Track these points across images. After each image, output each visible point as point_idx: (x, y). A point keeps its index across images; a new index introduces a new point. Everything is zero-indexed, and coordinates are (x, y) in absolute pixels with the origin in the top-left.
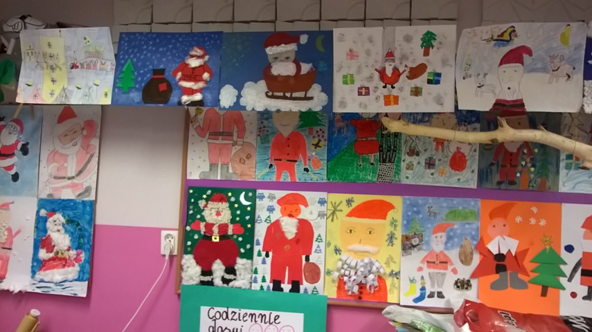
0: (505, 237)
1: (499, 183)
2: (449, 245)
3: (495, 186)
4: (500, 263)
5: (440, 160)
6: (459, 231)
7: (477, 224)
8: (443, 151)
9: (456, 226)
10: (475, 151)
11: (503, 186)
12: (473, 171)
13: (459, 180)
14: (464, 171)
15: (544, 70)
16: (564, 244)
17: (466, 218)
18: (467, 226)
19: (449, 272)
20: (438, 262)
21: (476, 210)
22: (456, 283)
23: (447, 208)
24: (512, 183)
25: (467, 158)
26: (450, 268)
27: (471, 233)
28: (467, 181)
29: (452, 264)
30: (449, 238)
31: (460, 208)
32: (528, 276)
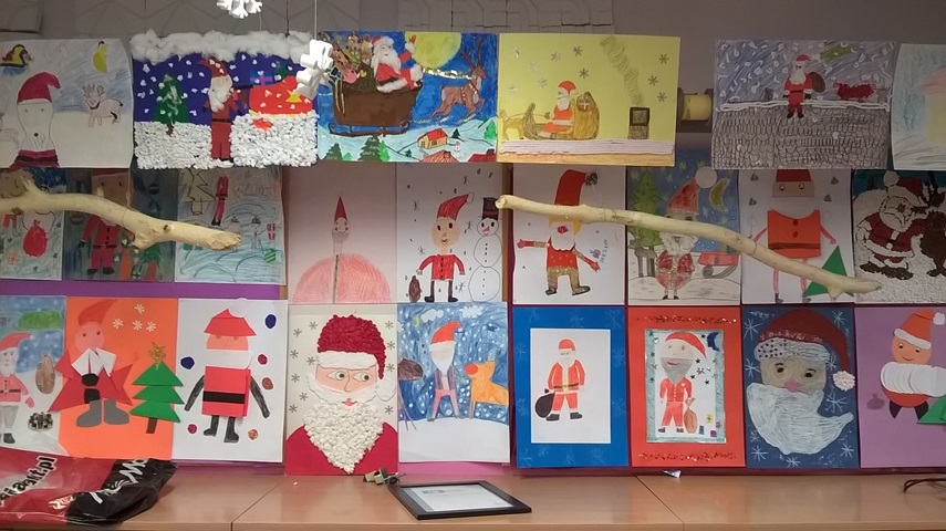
0: (98, 350)
1: (91, 272)
2: (23, 364)
3: (85, 277)
4: (90, 388)
5: (10, 240)
6: (36, 345)
7: (60, 333)
8: (15, 226)
9: (32, 337)
10: (59, 225)
11: (96, 276)
12: (55, 256)
13: (35, 268)
14: (44, 255)
15: (80, 108)
16: (179, 357)
17: (46, 323)
18: (47, 336)
19: (22, 405)
20: (7, 391)
21: (60, 312)
22: (32, 420)
23: (21, 310)
24: (109, 271)
25: (47, 236)
26: (24, 398)
27: (52, 346)
28: (47, 270)
29: (27, 393)
30: (23, 355)
31: (39, 310)
32: (131, 405)
